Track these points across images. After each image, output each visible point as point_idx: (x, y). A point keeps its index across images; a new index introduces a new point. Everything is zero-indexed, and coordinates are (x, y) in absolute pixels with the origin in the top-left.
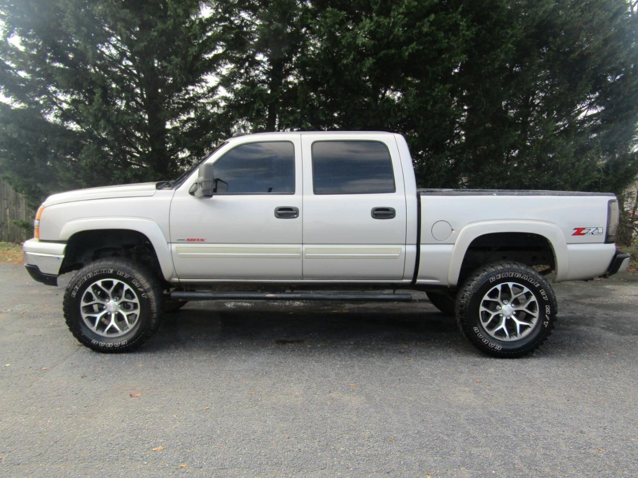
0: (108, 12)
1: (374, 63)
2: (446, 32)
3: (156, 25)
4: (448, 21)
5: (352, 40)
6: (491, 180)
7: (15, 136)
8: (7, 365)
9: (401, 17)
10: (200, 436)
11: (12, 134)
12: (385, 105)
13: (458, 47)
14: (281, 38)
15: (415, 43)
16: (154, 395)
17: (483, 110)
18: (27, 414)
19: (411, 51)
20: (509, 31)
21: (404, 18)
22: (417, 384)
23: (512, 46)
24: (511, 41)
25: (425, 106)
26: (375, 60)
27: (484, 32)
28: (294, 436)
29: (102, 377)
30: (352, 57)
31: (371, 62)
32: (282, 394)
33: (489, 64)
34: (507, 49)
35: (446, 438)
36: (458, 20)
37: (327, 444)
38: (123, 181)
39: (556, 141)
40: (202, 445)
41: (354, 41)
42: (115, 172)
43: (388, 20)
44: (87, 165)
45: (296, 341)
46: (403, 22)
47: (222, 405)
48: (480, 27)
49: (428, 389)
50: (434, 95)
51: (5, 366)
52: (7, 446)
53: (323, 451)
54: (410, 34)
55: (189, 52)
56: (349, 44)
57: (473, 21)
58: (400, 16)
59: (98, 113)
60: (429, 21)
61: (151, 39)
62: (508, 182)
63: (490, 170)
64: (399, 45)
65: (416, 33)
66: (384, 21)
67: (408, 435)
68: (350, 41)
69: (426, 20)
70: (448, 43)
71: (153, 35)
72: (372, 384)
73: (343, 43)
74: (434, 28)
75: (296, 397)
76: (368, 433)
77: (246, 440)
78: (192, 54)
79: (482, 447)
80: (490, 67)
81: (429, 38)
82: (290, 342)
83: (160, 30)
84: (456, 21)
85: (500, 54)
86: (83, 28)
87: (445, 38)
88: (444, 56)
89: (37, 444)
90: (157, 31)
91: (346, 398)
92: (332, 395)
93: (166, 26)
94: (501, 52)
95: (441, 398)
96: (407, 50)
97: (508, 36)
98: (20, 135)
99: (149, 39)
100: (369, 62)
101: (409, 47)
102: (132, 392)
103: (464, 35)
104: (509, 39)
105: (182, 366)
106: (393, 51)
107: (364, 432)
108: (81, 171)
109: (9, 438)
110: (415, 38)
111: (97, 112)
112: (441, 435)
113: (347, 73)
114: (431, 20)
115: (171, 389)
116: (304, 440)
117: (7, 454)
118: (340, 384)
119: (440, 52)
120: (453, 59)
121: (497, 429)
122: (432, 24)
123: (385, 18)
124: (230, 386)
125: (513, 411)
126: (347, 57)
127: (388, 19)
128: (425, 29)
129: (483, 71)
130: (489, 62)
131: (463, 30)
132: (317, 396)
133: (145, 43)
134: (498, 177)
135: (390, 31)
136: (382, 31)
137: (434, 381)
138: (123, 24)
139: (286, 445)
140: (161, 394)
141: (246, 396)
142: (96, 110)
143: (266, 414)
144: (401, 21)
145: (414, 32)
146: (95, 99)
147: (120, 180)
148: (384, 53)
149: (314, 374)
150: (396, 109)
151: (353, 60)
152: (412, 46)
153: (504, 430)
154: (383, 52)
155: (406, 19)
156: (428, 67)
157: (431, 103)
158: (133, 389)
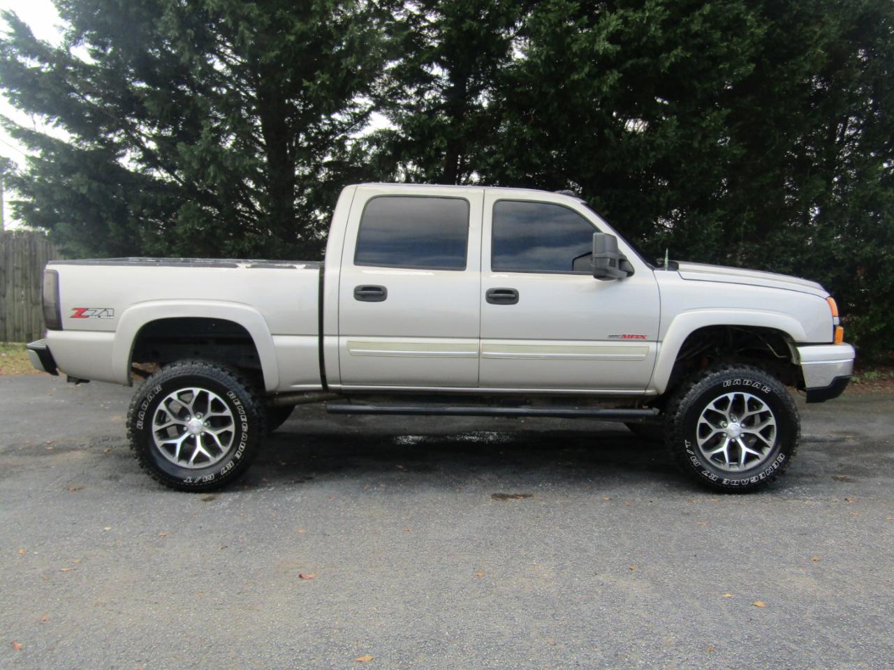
0: (225, 7)
1: (620, 80)
2: (724, 30)
3: (293, 26)
4: (727, 15)
5: (588, 45)
6: (784, 252)
7: (84, 190)
8: (107, 529)
9: (660, 10)
10: (422, 641)
11: (78, 189)
12: (632, 141)
13: (743, 53)
14: (475, 42)
15: (680, 47)
16: (334, 576)
17: (773, 148)
18: (156, 603)
19: (673, 60)
20: (817, 29)
21: (665, 11)
22: (724, 563)
23: (822, 52)
24: (822, 44)
25: (690, 142)
26: (621, 75)
27: (778, 31)
28: (563, 642)
29: (249, 548)
30: (587, 70)
31: (616, 78)
32: (524, 577)
33: (786, 79)
34: (815, 56)
35: (793, 646)
36: (741, 13)
37: (616, 655)
38: (237, 255)
39: (884, 193)
40: (429, 654)
41: (591, 46)
42: (226, 242)
43: (640, 15)
44: (185, 232)
45: (520, 496)
46: (664, 17)
47: (440, 593)
48: (773, 22)
49: (743, 570)
50: (704, 125)
51: (105, 531)
52: (142, 652)
53: (614, 666)
54: (672, 35)
55: (342, 64)
56: (583, 50)
57: (762, 15)
58: (658, 8)
59: (206, 156)
60: (701, 15)
61: (286, 46)
62: (810, 255)
63: (782, 237)
64: (656, 51)
65: (681, 33)
66: (634, 16)
67: (736, 642)
68: (585, 47)
69: (697, 13)
70: (728, 47)
71: (289, 40)
72: (656, 562)
73: (574, 50)
74: (708, 25)
75: (546, 581)
76: (672, 638)
77: (492, 647)
78: (347, 68)
79: (854, 661)
80: (787, 82)
81: (699, 40)
82: (512, 497)
83: (299, 33)
84: (738, 14)
85: (804, 63)
86: (189, 31)
87: (722, 40)
88: (721, 66)
89: (184, 649)
90: (295, 34)
91: (622, 583)
92: (601, 578)
93: (309, 26)
94: (805, 60)
95: (766, 584)
96: (668, 58)
97: (816, 38)
98: (90, 189)
99: (282, 46)
100: (613, 77)
101: (671, 54)
102: (302, 571)
103: (752, 34)
104: (817, 40)
105: (363, 531)
106: (646, 60)
107: (666, 636)
108: (177, 241)
109: (141, 638)
110: (680, 41)
111: (204, 154)
112: (785, 642)
113: (578, 94)
114: (705, 13)
115: (357, 568)
116: (579, 648)
117: (145, 665)
118: (608, 561)
119: (715, 60)
120: (736, 70)
121: (869, 634)
122: (706, 19)
123: (634, 11)
124: (443, 564)
125: (884, 606)
126: (579, 70)
127: (640, 11)
128: (695, 27)
129: (777, 89)
130: (786, 75)
131: (751, 27)
132: (577, 579)
133: (278, 52)
134: (794, 249)
135: (643, 29)
136: (630, 30)
137: (748, 558)
138: (246, 24)
139: (555, 655)
140: (345, 575)
141: (472, 580)
142: (202, 151)
143: (510, 608)
144: (660, 15)
145: (678, 32)
146: (203, 136)
147: (233, 254)
148: (632, 64)
149: (563, 546)
150: (648, 148)
151: (588, 75)
152: (676, 53)
153: (881, 636)
154: (630, 62)
155: (668, 12)
156: (696, 83)
157: (699, 137)
158: (301, 567)
